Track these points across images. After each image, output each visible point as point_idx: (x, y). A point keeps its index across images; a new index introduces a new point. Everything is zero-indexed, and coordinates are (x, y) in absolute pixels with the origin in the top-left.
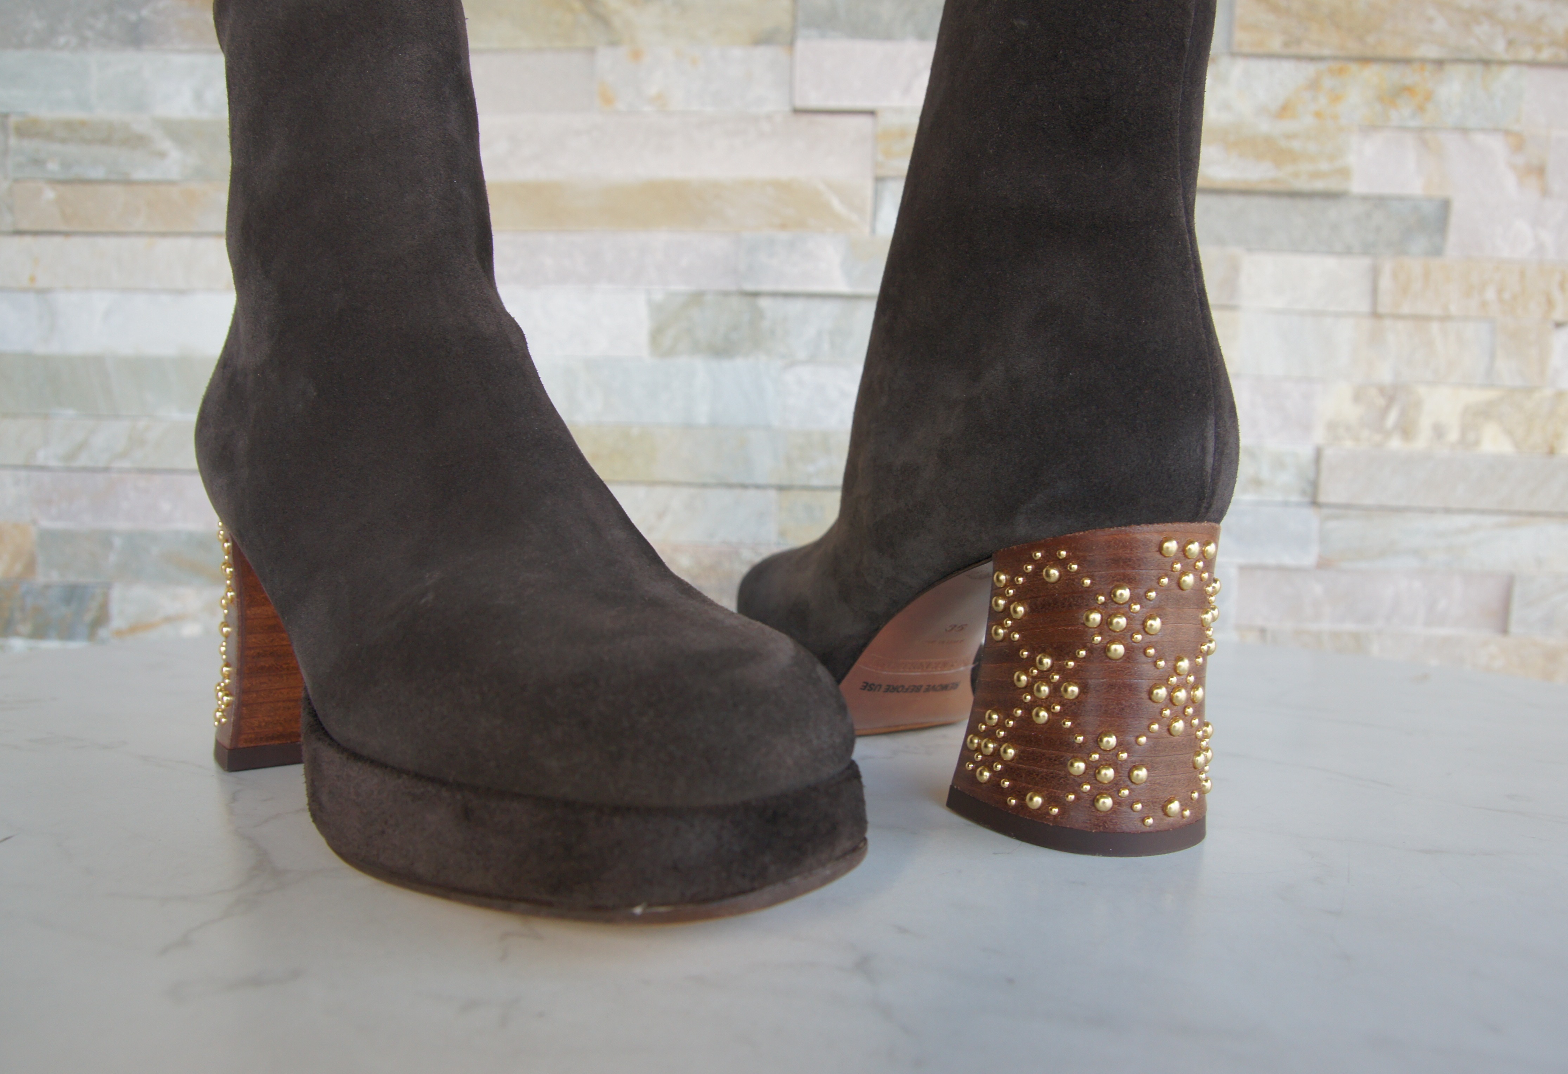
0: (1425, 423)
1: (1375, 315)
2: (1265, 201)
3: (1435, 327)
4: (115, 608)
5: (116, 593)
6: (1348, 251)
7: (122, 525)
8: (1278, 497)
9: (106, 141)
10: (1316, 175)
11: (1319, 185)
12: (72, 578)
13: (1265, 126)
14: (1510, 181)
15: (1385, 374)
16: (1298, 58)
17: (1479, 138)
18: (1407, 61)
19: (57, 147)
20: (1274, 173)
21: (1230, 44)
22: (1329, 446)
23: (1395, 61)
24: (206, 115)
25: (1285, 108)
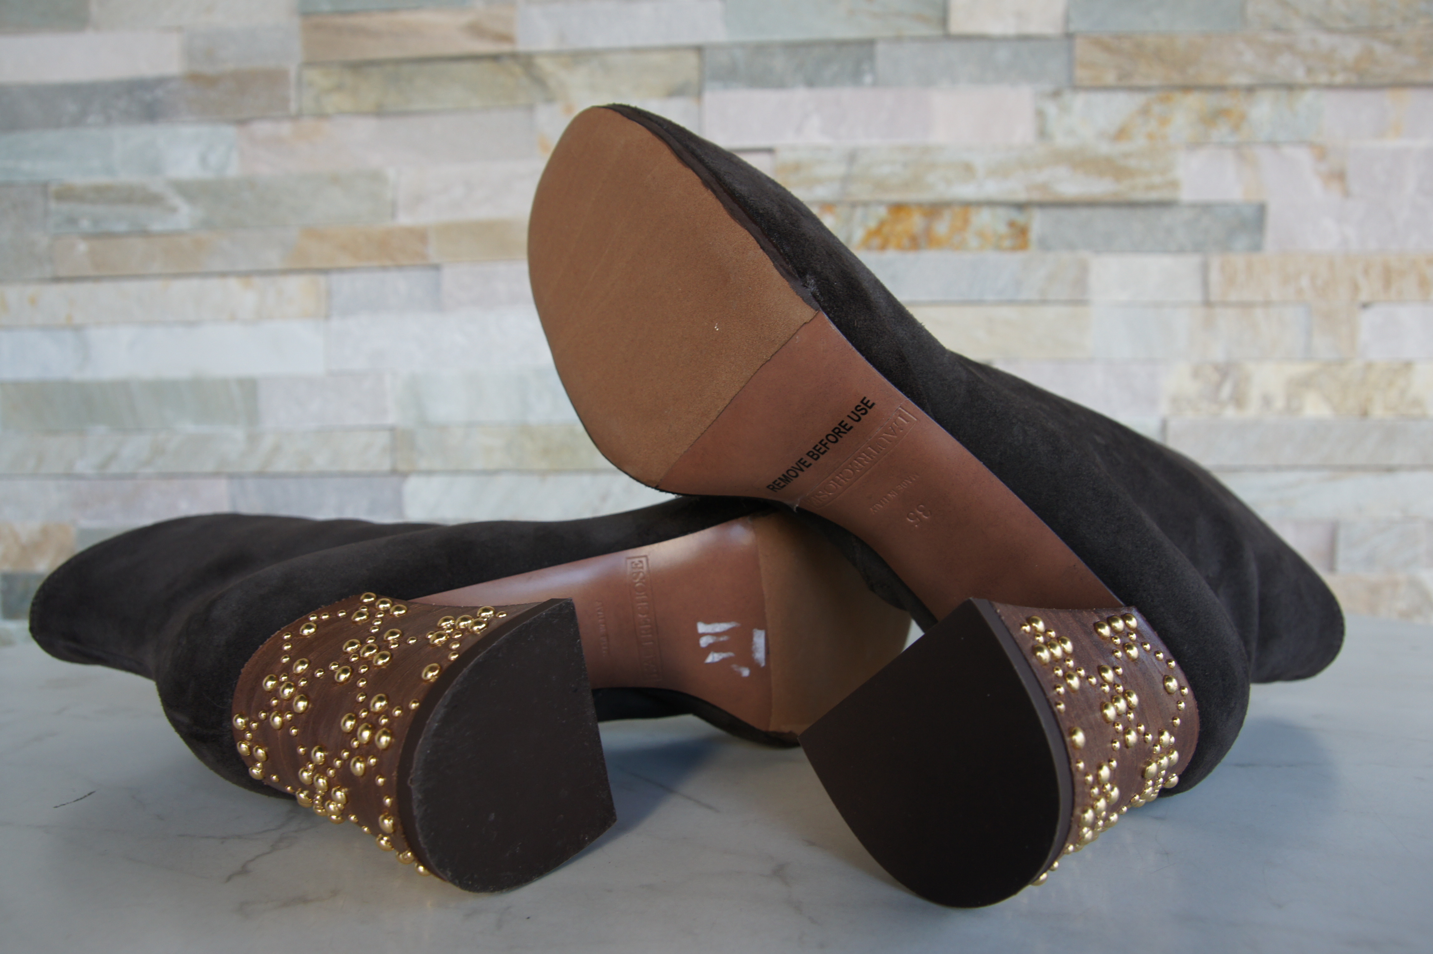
0: (1254, 395)
1: (1207, 303)
2: (1107, 211)
3: (1259, 311)
6: (1181, 250)
9: (128, 201)
10: (1150, 187)
11: (1154, 196)
13: (1105, 148)
14: (1316, 185)
15: (1218, 354)
16: (1131, 89)
17: (1287, 150)
18: (1222, 88)
19: (88, 207)
20: (1115, 187)
21: (1072, 80)
22: (1173, 416)
23: (1213, 88)
24: (209, 175)
25: (1121, 131)
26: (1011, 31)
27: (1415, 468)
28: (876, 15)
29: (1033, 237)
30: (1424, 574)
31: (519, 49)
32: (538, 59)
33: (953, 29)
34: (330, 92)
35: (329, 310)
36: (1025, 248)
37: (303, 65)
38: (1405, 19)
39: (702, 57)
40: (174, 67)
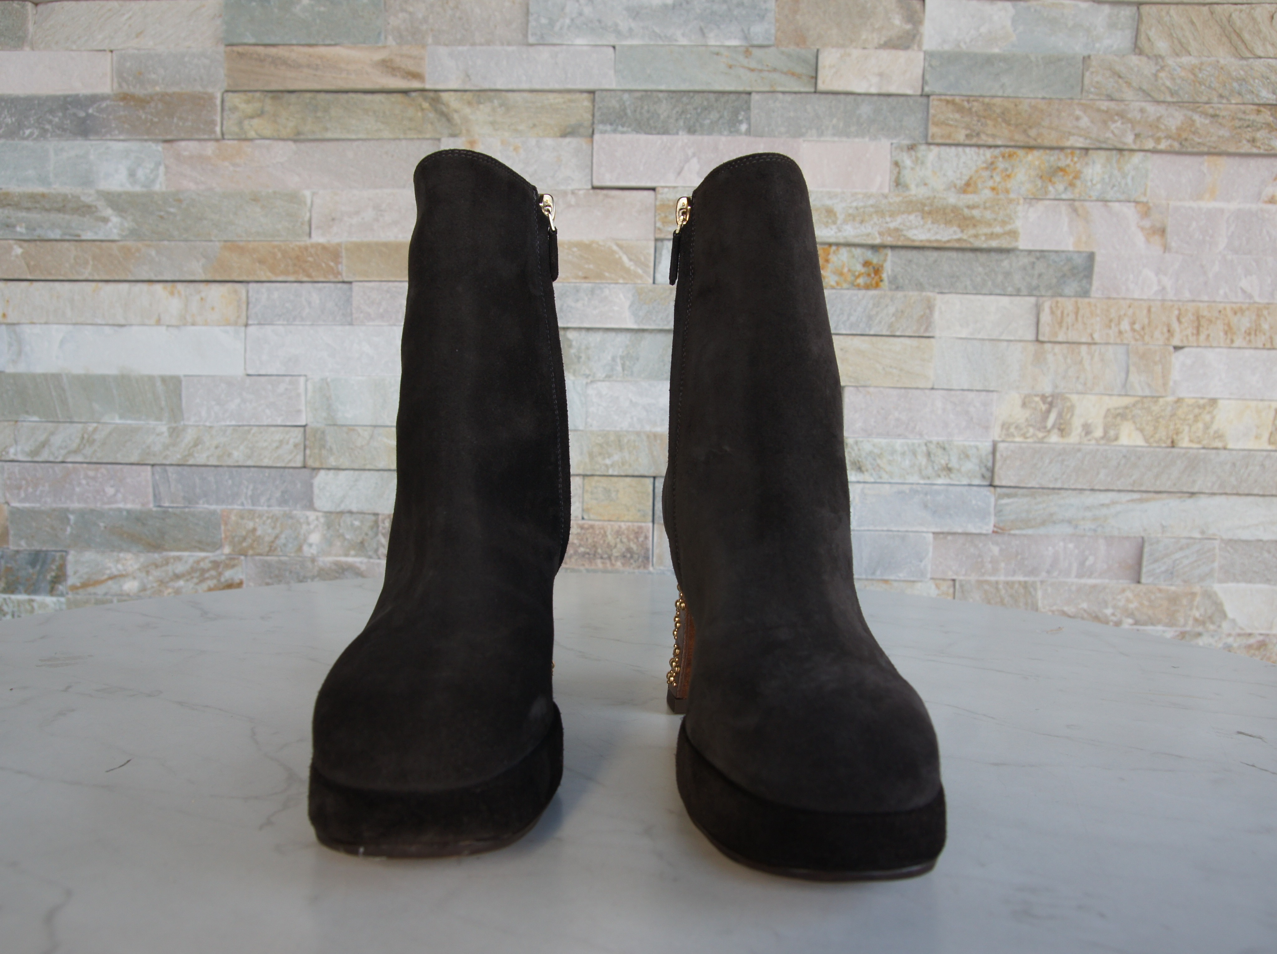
0: (1077, 423)
1: (1037, 340)
2: (954, 254)
3: (1084, 348)
4: (70, 570)
5: (71, 558)
6: (1018, 293)
7: (76, 505)
8: (965, 481)
9: (61, 210)
10: (992, 236)
11: (994, 244)
12: (37, 546)
13: (952, 199)
14: (1140, 239)
15: (1046, 387)
17: (1116, 206)
19: (23, 214)
20: (959, 235)
21: (926, 136)
22: (1003, 441)
23: (1052, 148)
24: (138, 189)
25: (968, 184)
26: (873, 90)
27: (1213, 494)
28: (752, 70)
29: (884, 276)
30: (1217, 587)
31: (428, 86)
32: (444, 96)
33: (821, 86)
34: (252, 117)
35: (247, 318)
36: (877, 286)
37: (227, 91)
38: (1221, 96)
39: (593, 101)
40: (106, 87)
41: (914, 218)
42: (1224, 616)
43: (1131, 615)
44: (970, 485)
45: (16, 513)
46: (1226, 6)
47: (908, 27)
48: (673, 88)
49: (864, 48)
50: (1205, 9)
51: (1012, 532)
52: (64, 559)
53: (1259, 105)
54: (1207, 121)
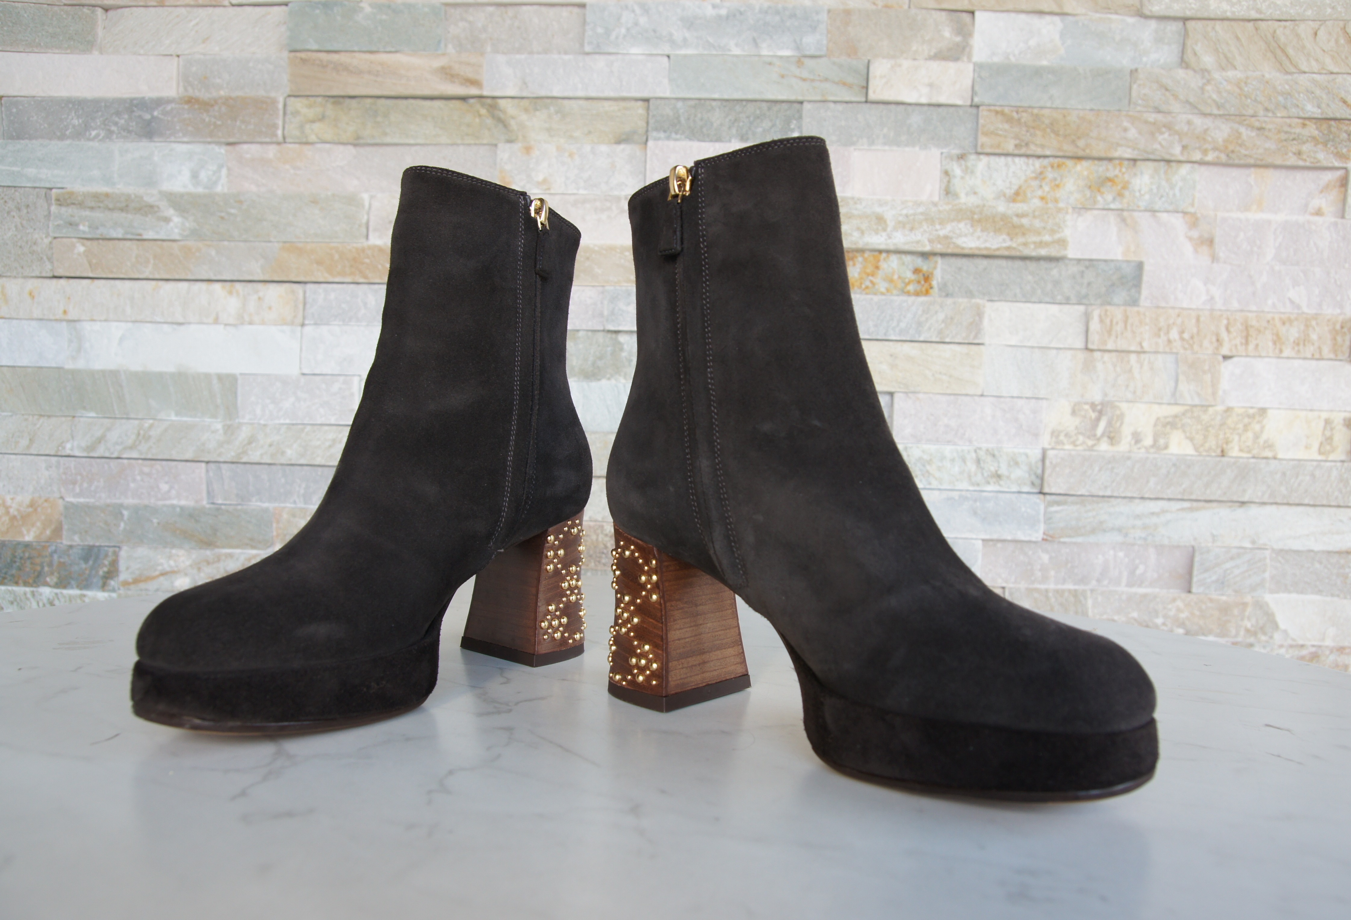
0: (1126, 432)
1: (1087, 349)
2: (1003, 263)
3: (1133, 357)
4: (122, 565)
5: (123, 553)
6: (1067, 301)
7: (130, 501)
8: (1015, 488)
10: (1041, 244)
11: (1043, 252)
12: (90, 542)
13: (1002, 207)
14: (1188, 248)
15: (1095, 394)
16: (1028, 156)
17: (1164, 216)
18: (1110, 159)
19: (87, 213)
20: (1008, 243)
21: (976, 146)
22: (1053, 449)
23: (1100, 159)
24: (200, 190)
25: (1017, 193)
26: (924, 100)
27: (1264, 504)
28: (804, 80)
29: (934, 283)
30: (1269, 598)
31: (485, 93)
32: (502, 103)
33: (872, 96)
34: (313, 121)
35: (304, 318)
36: (927, 293)
37: (289, 96)
38: (1267, 110)
39: (648, 109)
40: (171, 91)
41: (963, 226)
42: (1276, 627)
43: (1182, 625)
44: (1020, 492)
45: (70, 507)
46: (1270, 23)
47: (958, 39)
48: (726, 97)
49: (915, 59)
50: (1250, 25)
51: (1062, 540)
52: (116, 554)
53: (1305, 119)
54: (1253, 134)
